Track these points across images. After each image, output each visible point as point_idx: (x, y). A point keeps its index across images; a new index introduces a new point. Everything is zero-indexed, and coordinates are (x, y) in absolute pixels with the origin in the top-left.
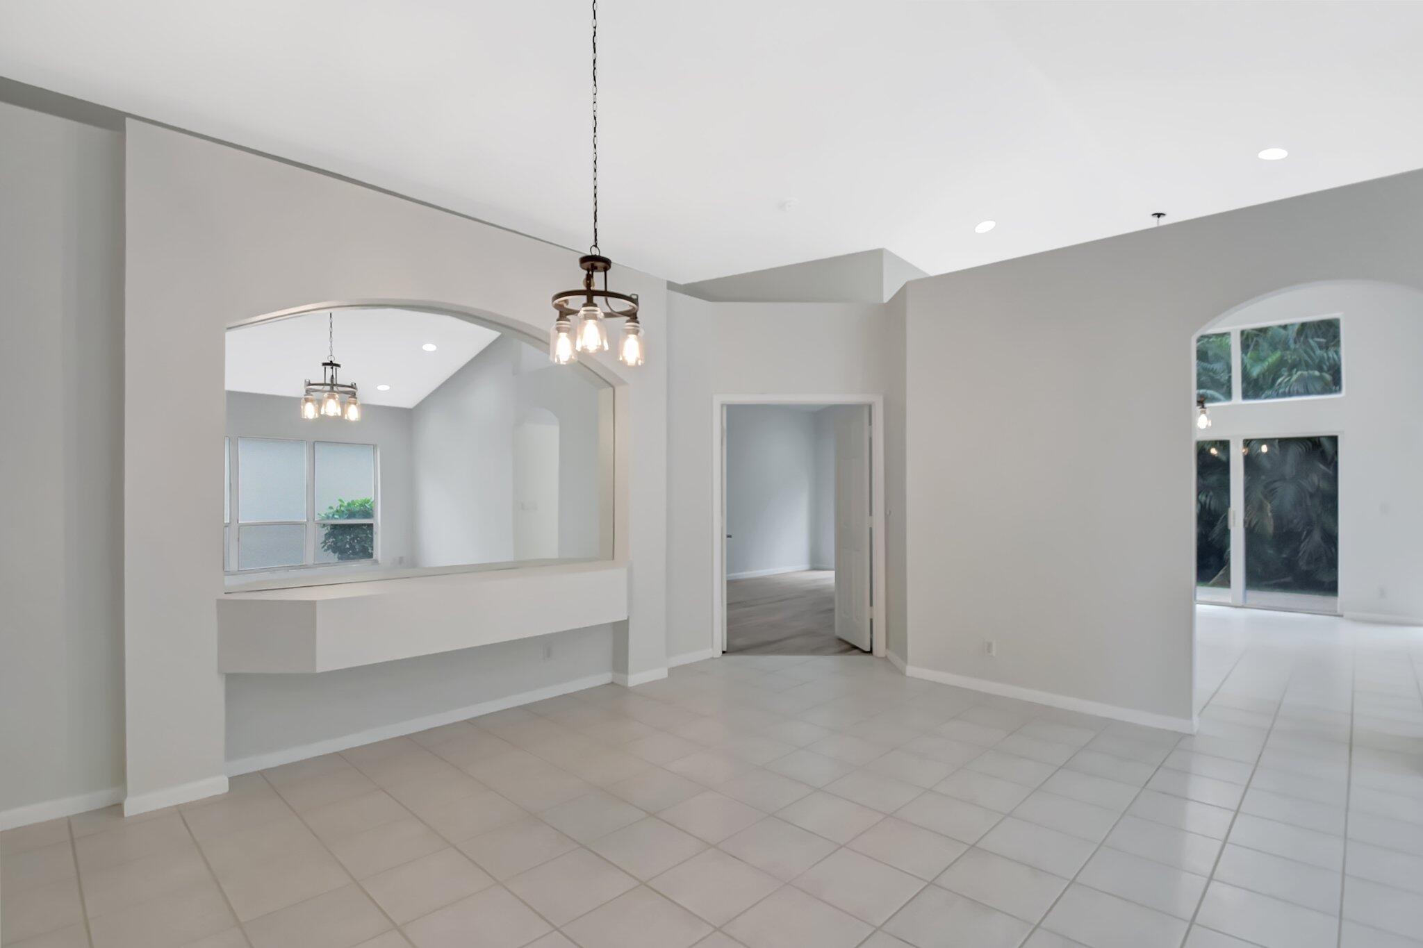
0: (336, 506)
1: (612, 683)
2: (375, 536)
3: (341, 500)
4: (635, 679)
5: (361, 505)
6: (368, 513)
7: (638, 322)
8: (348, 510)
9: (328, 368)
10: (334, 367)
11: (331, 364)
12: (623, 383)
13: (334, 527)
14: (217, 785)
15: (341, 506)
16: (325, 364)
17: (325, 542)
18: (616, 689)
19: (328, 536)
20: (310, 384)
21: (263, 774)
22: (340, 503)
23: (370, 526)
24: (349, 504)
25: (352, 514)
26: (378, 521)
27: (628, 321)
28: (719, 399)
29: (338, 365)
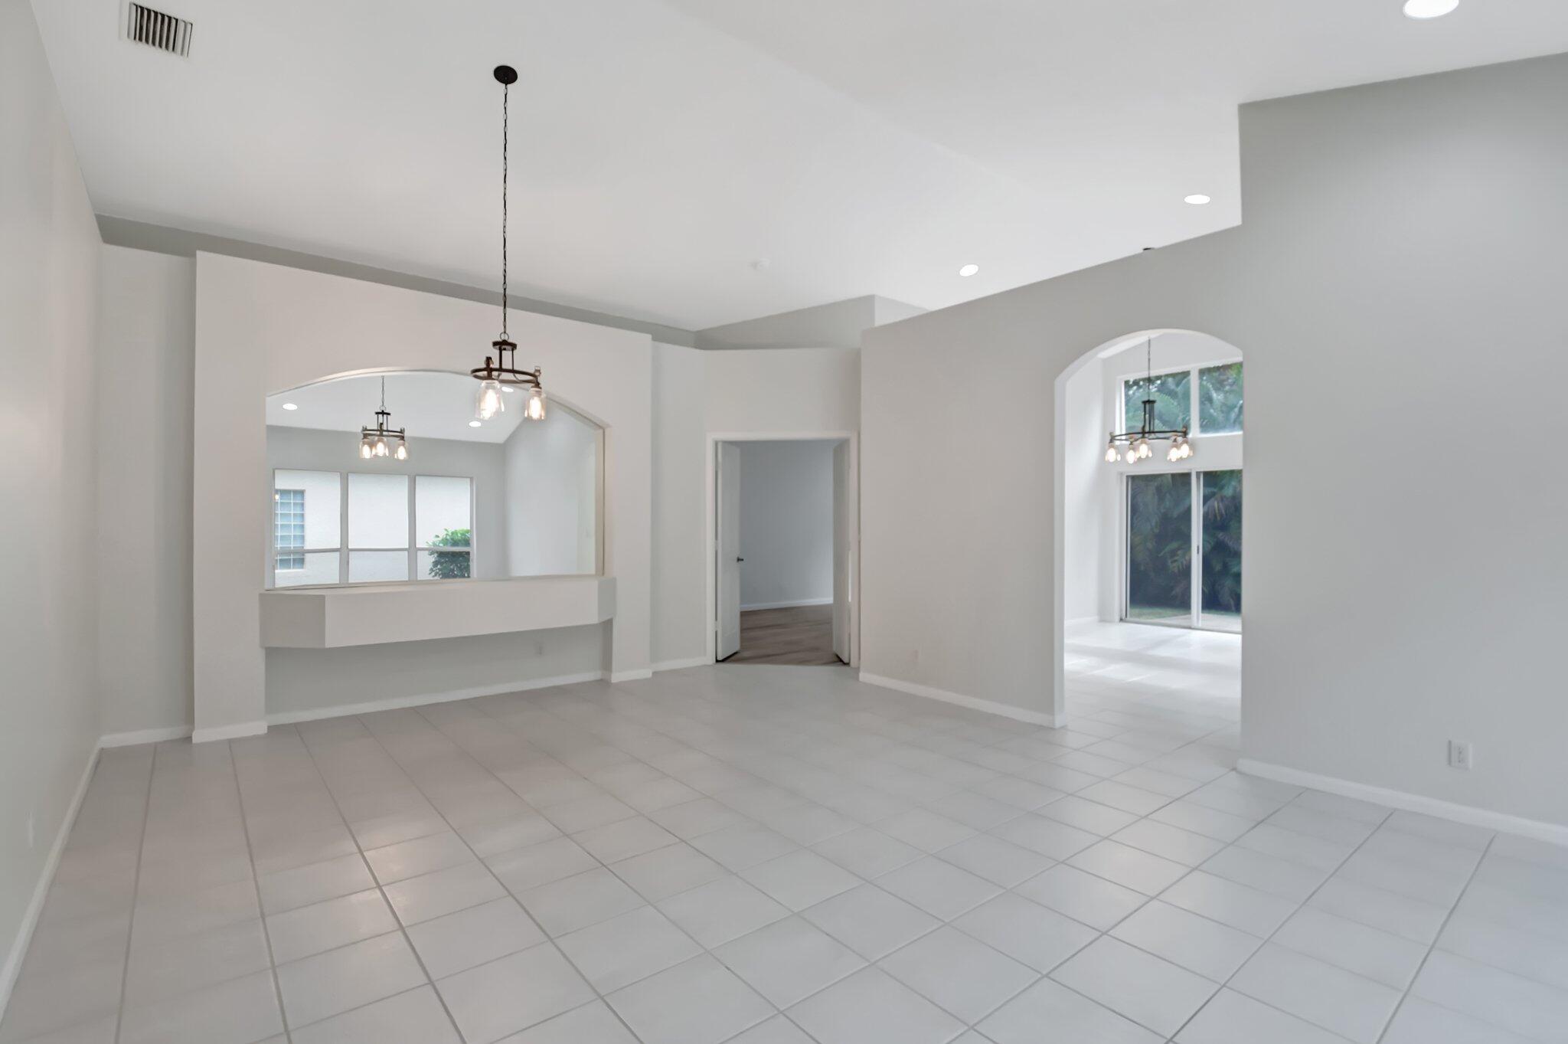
0: (442, 535)
1: (601, 680)
2: (471, 563)
3: (446, 530)
4: (617, 677)
5: (462, 534)
6: (467, 543)
7: (540, 388)
8: (452, 539)
9: (380, 416)
10: (385, 416)
11: (383, 413)
12: (608, 426)
13: (441, 554)
14: (259, 728)
15: (447, 535)
16: (377, 413)
17: (432, 570)
18: (604, 683)
19: (436, 564)
20: (366, 430)
21: (296, 725)
22: (446, 532)
23: (468, 553)
24: (452, 533)
25: (455, 543)
26: (474, 550)
27: (532, 387)
28: (711, 438)
29: (389, 414)
